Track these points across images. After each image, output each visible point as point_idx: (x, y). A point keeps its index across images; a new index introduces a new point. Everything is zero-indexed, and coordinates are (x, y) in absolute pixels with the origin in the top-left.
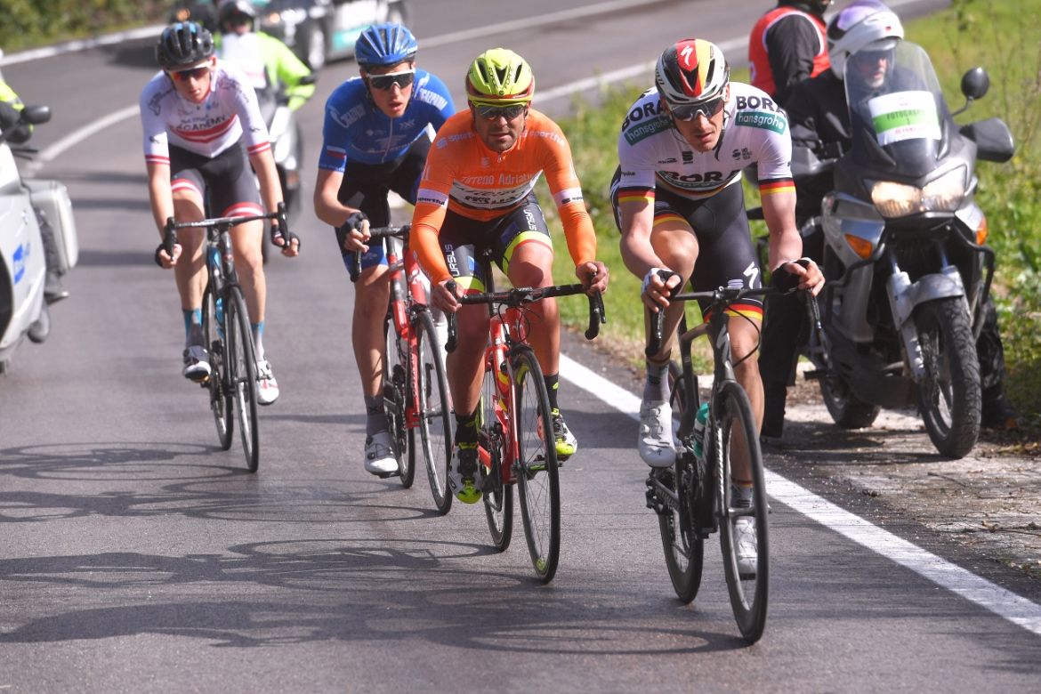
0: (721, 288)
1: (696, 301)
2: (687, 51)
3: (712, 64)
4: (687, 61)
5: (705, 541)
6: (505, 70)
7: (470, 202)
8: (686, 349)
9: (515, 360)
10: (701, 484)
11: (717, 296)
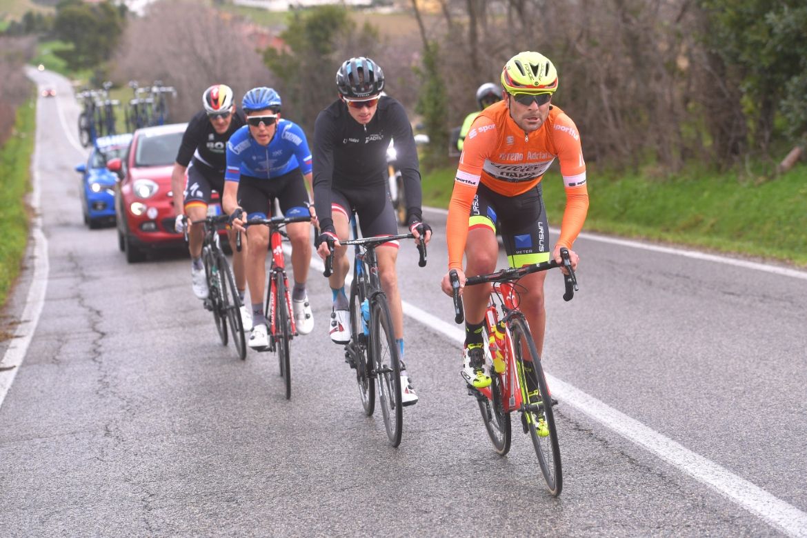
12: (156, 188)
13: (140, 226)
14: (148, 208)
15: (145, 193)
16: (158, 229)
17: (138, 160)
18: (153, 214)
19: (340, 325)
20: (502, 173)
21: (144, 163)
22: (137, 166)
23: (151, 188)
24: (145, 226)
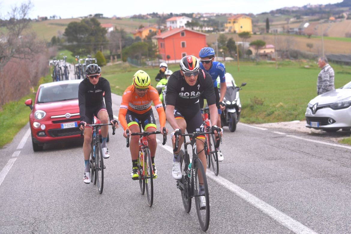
0: (194, 133)
1: (189, 136)
2: (189, 58)
3: (196, 61)
4: (190, 60)
5: (192, 199)
6: (144, 80)
7: (137, 109)
8: (186, 147)
9: (144, 150)
10: (190, 184)
11: (193, 135)
12: (45, 114)
13: (38, 133)
14: (41, 125)
15: (39, 117)
16: (46, 135)
17: (39, 100)
18: (43, 127)
19: (87, 177)
20: (136, 108)
21: (42, 101)
22: (38, 103)
23: (42, 114)
24: (40, 134)
